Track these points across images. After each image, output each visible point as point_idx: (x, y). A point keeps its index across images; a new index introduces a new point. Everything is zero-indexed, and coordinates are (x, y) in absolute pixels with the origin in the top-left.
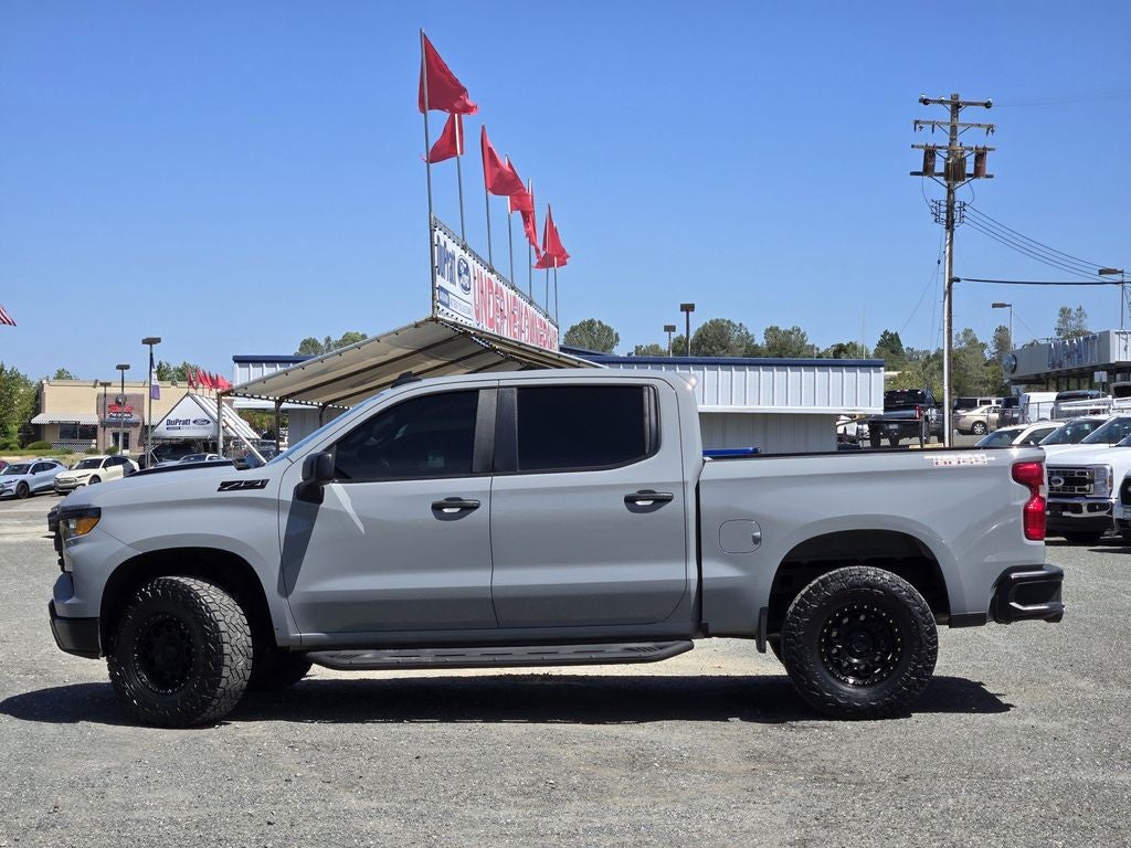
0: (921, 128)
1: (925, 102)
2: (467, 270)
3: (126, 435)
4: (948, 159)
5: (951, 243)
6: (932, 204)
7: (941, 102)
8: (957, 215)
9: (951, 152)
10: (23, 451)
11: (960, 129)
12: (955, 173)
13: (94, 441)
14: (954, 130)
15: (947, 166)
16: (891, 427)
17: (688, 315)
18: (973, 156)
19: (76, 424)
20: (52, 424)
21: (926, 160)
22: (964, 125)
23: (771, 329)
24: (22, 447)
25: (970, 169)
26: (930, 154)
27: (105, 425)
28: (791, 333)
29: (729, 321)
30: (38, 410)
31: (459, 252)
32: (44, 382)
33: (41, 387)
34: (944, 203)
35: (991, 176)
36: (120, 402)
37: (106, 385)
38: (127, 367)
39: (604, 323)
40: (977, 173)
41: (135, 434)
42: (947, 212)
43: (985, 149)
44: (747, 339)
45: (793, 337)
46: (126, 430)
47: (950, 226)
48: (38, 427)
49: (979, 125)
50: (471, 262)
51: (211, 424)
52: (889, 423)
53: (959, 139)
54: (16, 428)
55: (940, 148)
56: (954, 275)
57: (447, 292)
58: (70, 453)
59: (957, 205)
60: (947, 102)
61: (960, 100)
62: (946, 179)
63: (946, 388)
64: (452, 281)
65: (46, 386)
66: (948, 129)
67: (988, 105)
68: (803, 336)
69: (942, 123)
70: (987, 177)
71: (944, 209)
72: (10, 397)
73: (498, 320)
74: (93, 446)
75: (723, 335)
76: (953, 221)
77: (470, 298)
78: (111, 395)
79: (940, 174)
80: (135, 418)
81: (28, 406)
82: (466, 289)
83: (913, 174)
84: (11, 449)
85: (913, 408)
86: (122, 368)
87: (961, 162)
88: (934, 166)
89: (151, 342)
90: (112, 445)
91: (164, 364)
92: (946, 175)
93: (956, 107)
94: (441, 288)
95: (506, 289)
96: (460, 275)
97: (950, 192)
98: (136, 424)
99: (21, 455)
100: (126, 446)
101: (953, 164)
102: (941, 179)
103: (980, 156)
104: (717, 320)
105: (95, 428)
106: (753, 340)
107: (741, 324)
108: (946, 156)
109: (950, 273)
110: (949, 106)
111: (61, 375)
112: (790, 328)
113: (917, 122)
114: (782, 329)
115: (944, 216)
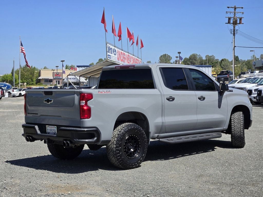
0: (227, 13)
1: (228, 7)
2: (115, 51)
3: (59, 81)
4: (233, 20)
5: (234, 38)
6: (230, 30)
7: (232, 7)
8: (236, 32)
9: (234, 18)
10: (36, 85)
11: (236, 13)
12: (235, 23)
13: (52, 83)
14: (235, 13)
15: (233, 21)
16: (222, 79)
17: (179, 54)
18: (239, 19)
19: (48, 79)
20: (43, 79)
21: (228, 20)
22: (237, 12)
23: (207, 56)
24: (36, 84)
25: (238, 22)
26: (229, 19)
27: (54, 79)
28: (211, 56)
29: (196, 54)
30: (39, 76)
31: (113, 48)
32: (41, 70)
33: (40, 71)
34: (233, 30)
35: (243, 24)
36: (57, 74)
37: (54, 70)
38: (58, 67)
39: (168, 55)
40: (240, 23)
41: (61, 81)
42: (234, 31)
43: (242, 18)
44: (201, 58)
45: (212, 57)
46: (59, 80)
47: (234, 35)
48: (40, 79)
49: (240, 12)
50: (116, 49)
51: (76, 79)
52: (221, 78)
53: (236, 15)
54: (35, 80)
55: (232, 17)
56: (235, 46)
57: (110, 56)
58: (47, 85)
59: (236, 30)
60: (233, 7)
61: (236, 7)
62: (233, 24)
63: (233, 70)
64: (111, 53)
65: (41, 71)
66: (234, 13)
67: (242, 8)
68: (214, 57)
69: (232, 12)
70: (242, 24)
71: (233, 31)
72: (33, 73)
73: (124, 60)
74: (52, 84)
75: (195, 57)
76: (235, 34)
77: (116, 56)
78: (55, 72)
79: (232, 23)
80: (61, 77)
81: (37, 75)
82: (115, 54)
83: (226, 23)
84: (34, 85)
85: (227, 75)
86: (57, 67)
87: (236, 21)
88: (230, 22)
89: (62, 61)
90: (56, 84)
91: (67, 65)
92: (233, 23)
93: (235, 8)
94: (109, 55)
95: (126, 53)
96: (113, 52)
97: (234, 27)
98: (61, 79)
99: (36, 86)
100: (59, 84)
101: (235, 21)
102: (232, 24)
103: (241, 19)
104: (194, 54)
105: (52, 80)
106: (202, 58)
107: (199, 55)
108: (233, 19)
109: (234, 45)
110: (234, 8)
111: (45, 68)
112: (211, 55)
113: (227, 12)
114: (209, 55)
115: (233, 33)
